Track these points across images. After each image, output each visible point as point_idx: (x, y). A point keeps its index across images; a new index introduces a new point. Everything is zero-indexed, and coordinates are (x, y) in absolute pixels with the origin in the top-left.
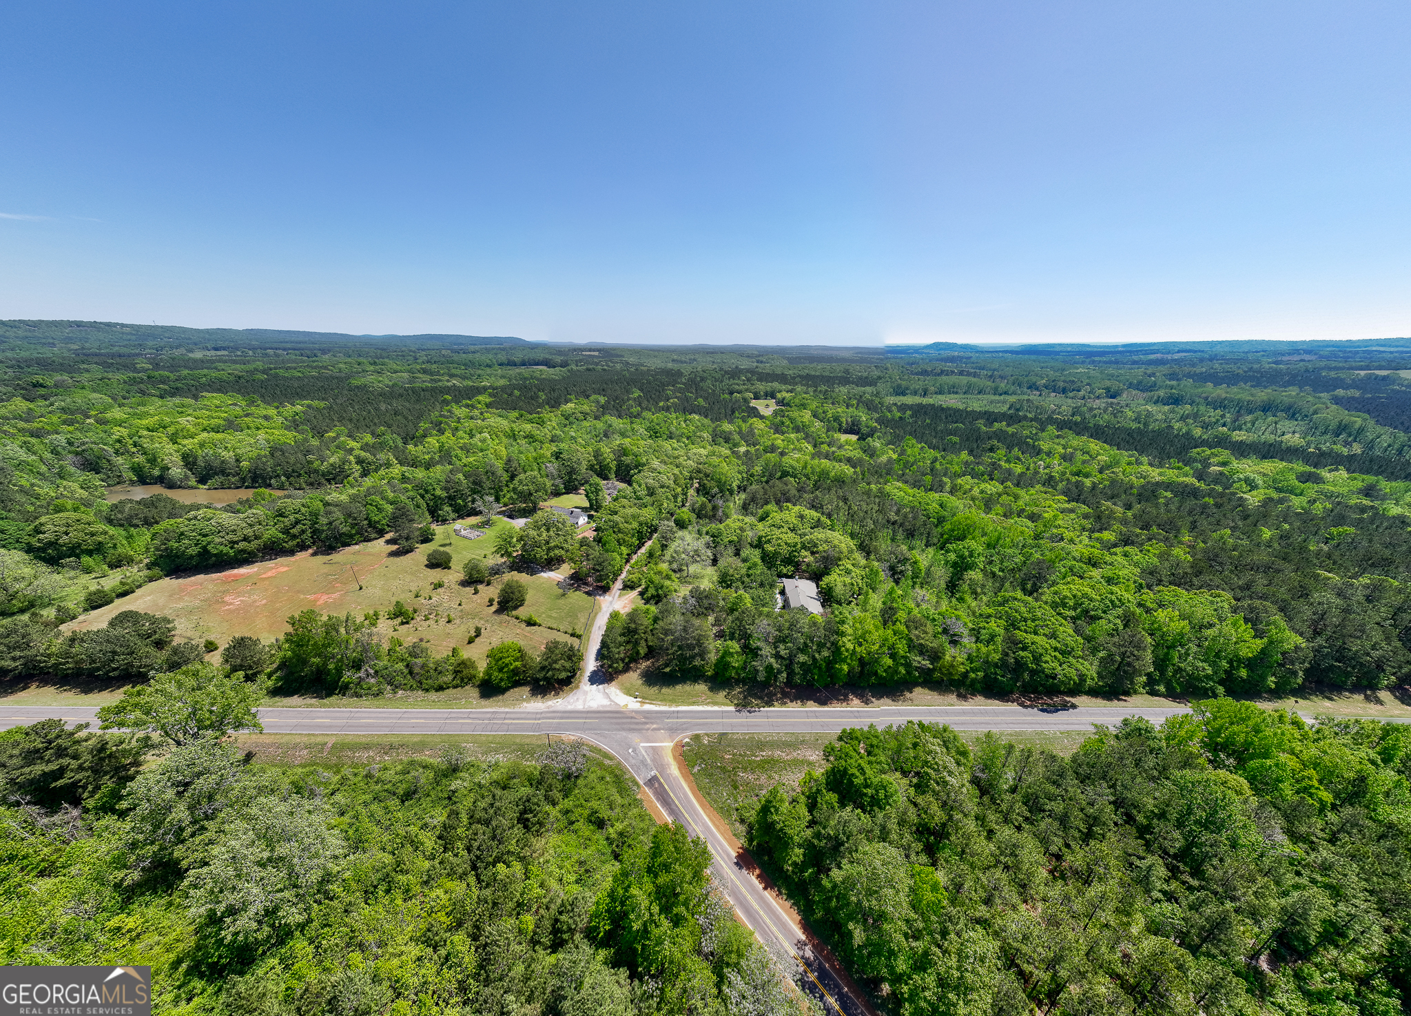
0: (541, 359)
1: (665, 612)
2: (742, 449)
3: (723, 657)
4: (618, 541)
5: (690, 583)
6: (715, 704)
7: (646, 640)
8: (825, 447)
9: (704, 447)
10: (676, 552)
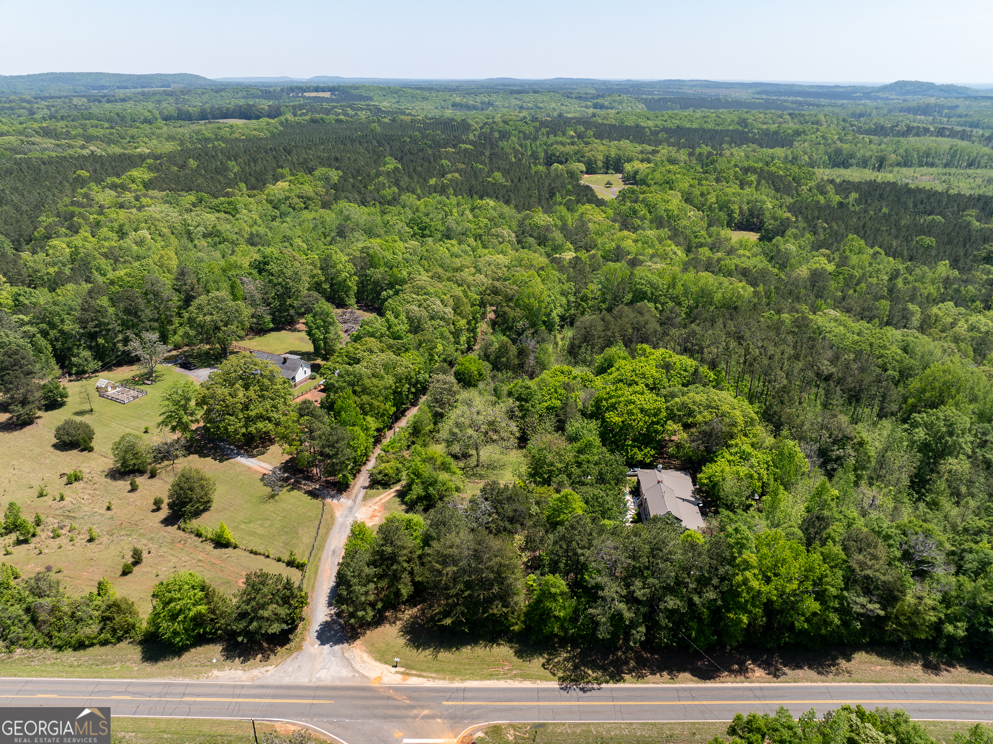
0: (231, 107)
1: (440, 525)
2: (569, 255)
3: (539, 601)
4: (362, 407)
5: (481, 477)
6: (525, 677)
7: (411, 573)
8: (704, 252)
9: (504, 253)
10: (457, 425)
